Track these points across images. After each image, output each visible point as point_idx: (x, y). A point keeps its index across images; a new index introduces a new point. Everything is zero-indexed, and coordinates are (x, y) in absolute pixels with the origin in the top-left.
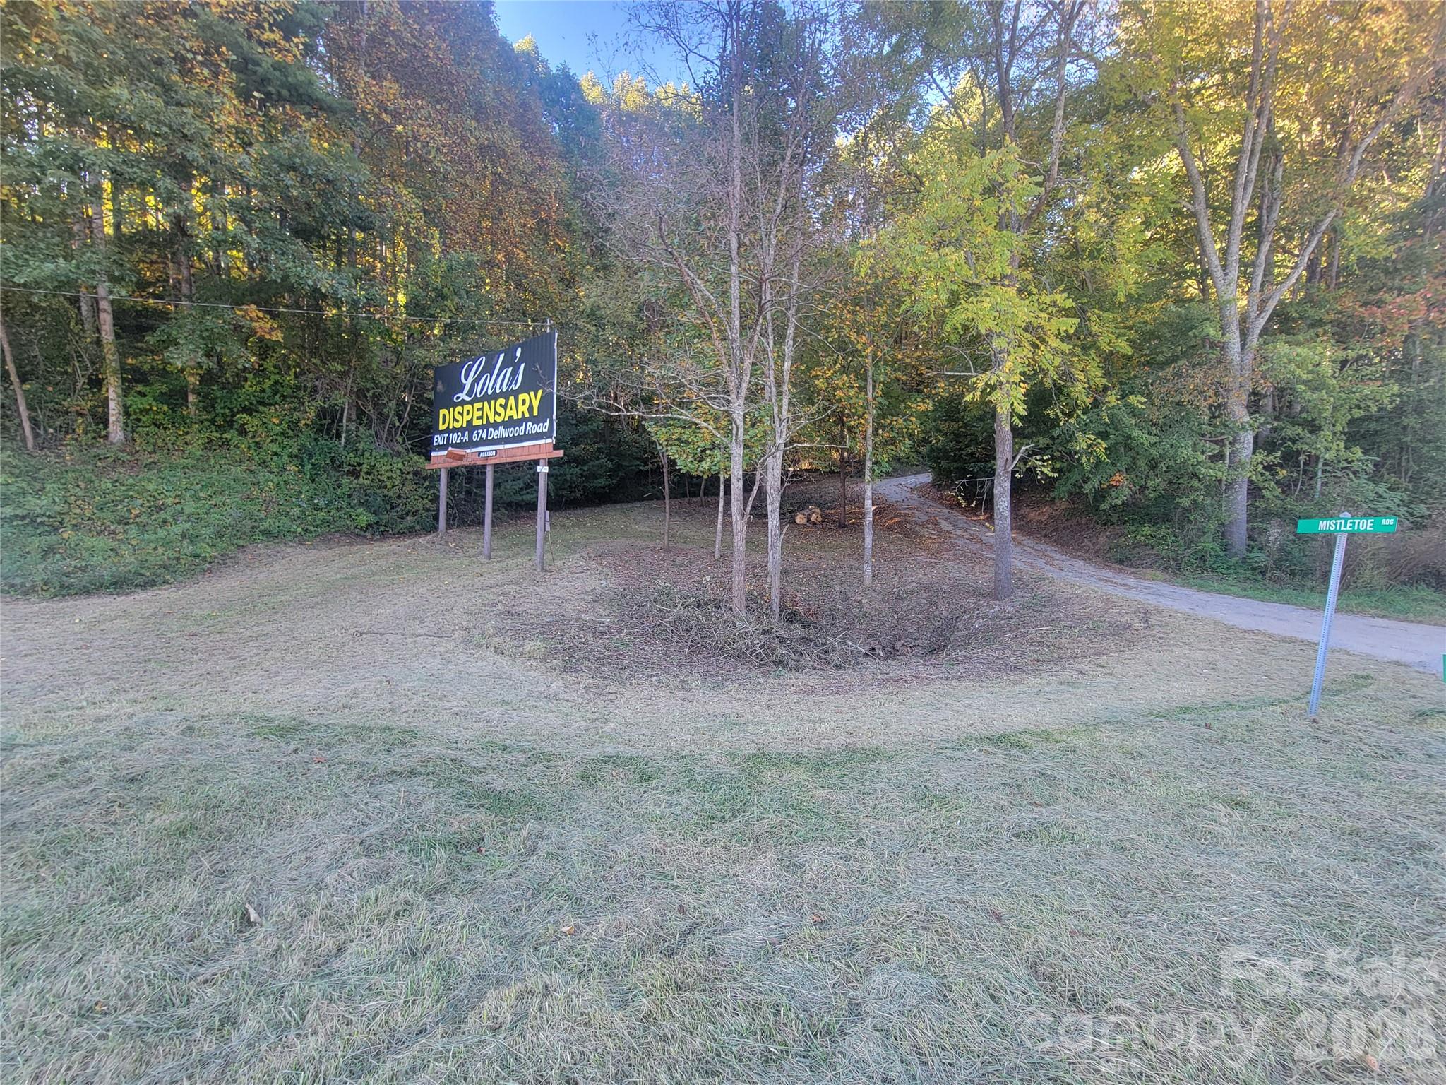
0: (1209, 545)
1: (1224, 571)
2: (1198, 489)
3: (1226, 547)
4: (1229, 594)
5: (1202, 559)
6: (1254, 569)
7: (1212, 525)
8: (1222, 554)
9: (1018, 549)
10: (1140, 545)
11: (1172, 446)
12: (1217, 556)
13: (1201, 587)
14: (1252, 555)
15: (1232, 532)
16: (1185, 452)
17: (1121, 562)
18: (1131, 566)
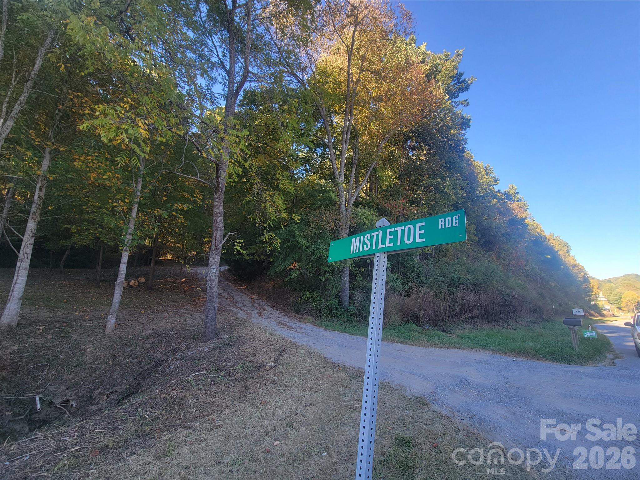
0: (333, 302)
1: (339, 317)
2: (328, 272)
3: (340, 303)
4: (338, 331)
5: (330, 310)
6: (351, 315)
7: (334, 291)
8: (338, 307)
9: (250, 305)
10: (306, 302)
11: (317, 248)
12: (337, 308)
13: (326, 327)
14: (351, 307)
15: (343, 296)
16: (321, 251)
17: (297, 312)
18: (301, 314)
